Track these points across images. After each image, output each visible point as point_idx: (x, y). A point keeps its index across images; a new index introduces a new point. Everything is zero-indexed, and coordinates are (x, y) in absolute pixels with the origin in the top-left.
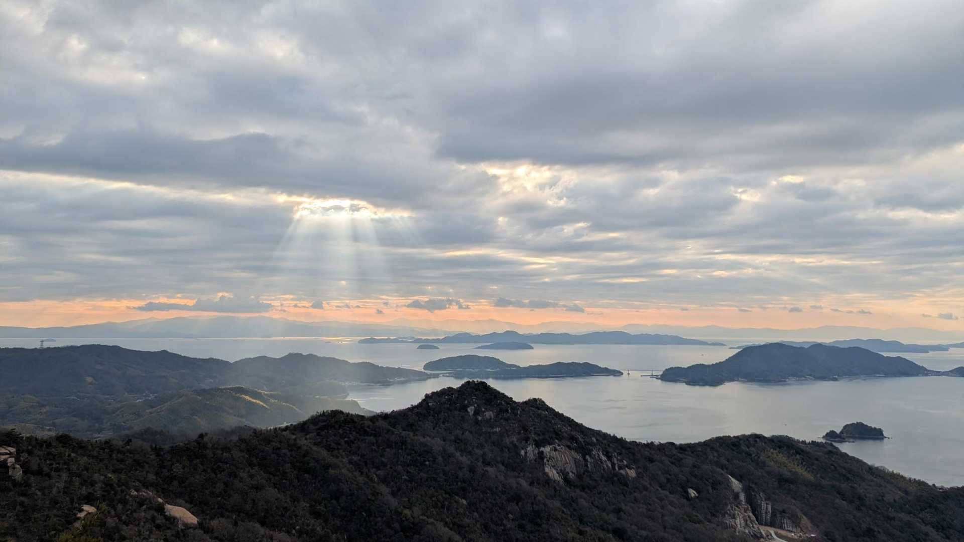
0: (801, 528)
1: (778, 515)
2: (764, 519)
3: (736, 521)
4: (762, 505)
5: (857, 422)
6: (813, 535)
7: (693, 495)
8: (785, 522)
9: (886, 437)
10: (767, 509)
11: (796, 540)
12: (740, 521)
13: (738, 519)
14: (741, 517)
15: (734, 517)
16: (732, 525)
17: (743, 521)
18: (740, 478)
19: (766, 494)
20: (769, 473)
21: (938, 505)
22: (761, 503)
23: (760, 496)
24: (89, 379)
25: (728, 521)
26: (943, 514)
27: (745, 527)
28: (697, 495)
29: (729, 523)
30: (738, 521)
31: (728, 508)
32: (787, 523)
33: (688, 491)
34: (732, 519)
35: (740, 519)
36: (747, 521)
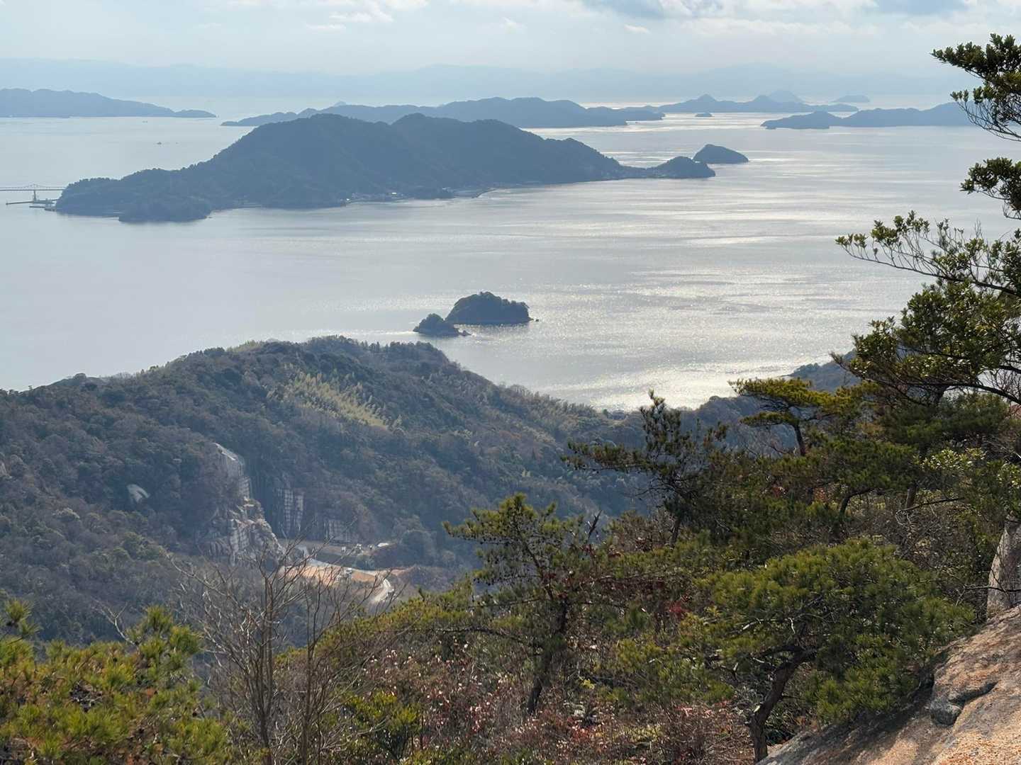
0: (360, 534)
1: (317, 514)
2: (289, 525)
3: (231, 539)
4: (286, 496)
5: (481, 293)
7: (138, 497)
8: (330, 525)
9: (532, 321)
10: (295, 503)
12: (239, 538)
13: (236, 533)
14: (241, 529)
15: (226, 531)
16: (222, 548)
17: (245, 537)
18: (240, 447)
19: (293, 475)
20: (300, 429)
22: (283, 493)
23: (281, 479)
25: (215, 541)
27: (249, 550)
28: (147, 496)
29: (217, 546)
30: (234, 539)
31: (215, 515)
32: (333, 527)
33: (127, 490)
34: (223, 535)
35: (239, 534)
36: (253, 535)
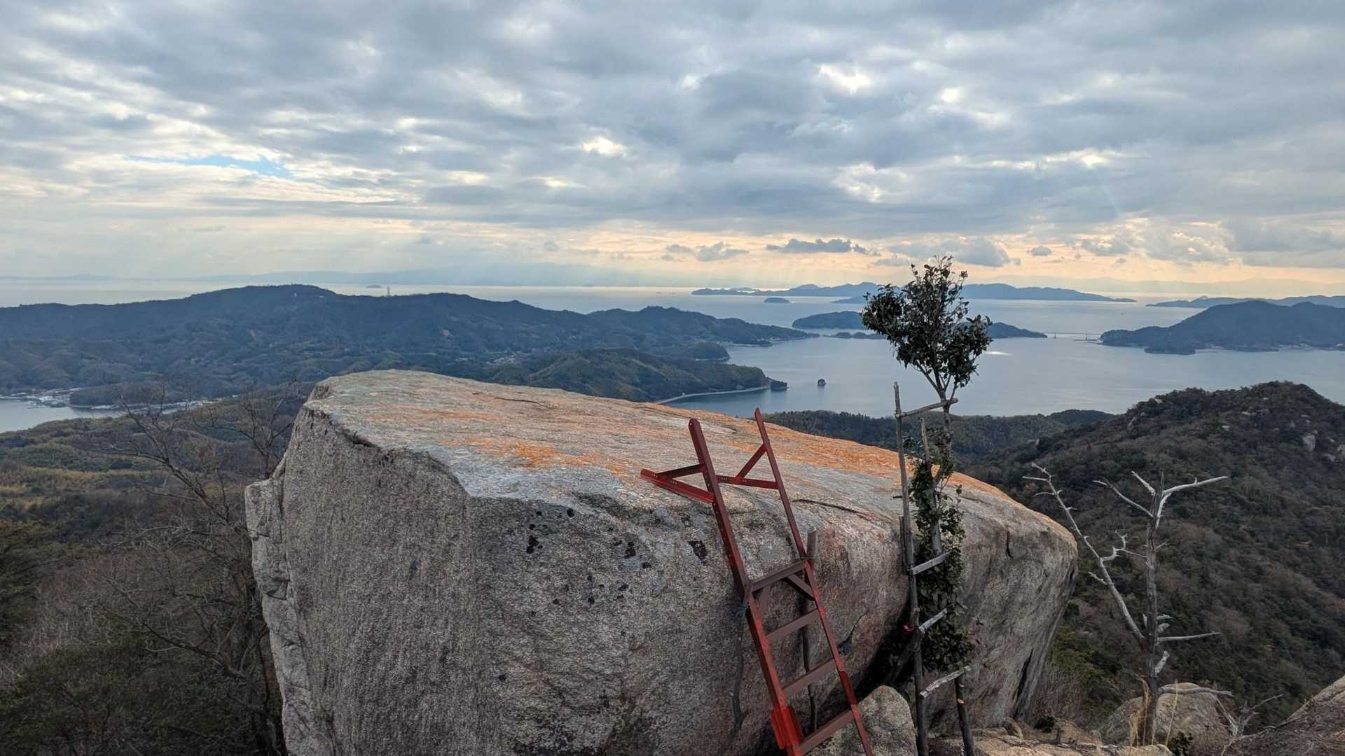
24: (446, 333)
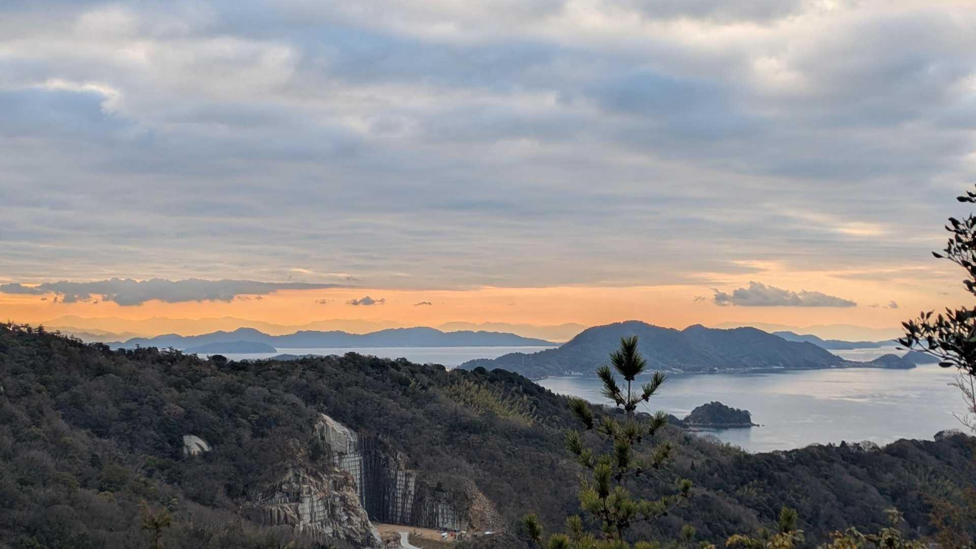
0: (470, 521)
1: (427, 499)
2: (400, 510)
3: (300, 506)
4: (398, 478)
5: (712, 403)
6: (487, 533)
7: (195, 450)
8: (440, 511)
9: (754, 425)
10: (406, 486)
11: (448, 544)
12: (312, 507)
13: (307, 500)
14: (315, 498)
15: (297, 498)
16: (286, 515)
17: (322, 508)
18: (353, 422)
19: (409, 456)
20: (431, 415)
21: (776, 474)
22: (396, 475)
23: (396, 460)
25: (280, 506)
26: (782, 488)
27: (324, 523)
28: (206, 448)
29: (279, 511)
30: (305, 507)
31: (287, 478)
32: (443, 512)
33: (182, 441)
34: (290, 501)
35: (312, 501)
36: (333, 507)
